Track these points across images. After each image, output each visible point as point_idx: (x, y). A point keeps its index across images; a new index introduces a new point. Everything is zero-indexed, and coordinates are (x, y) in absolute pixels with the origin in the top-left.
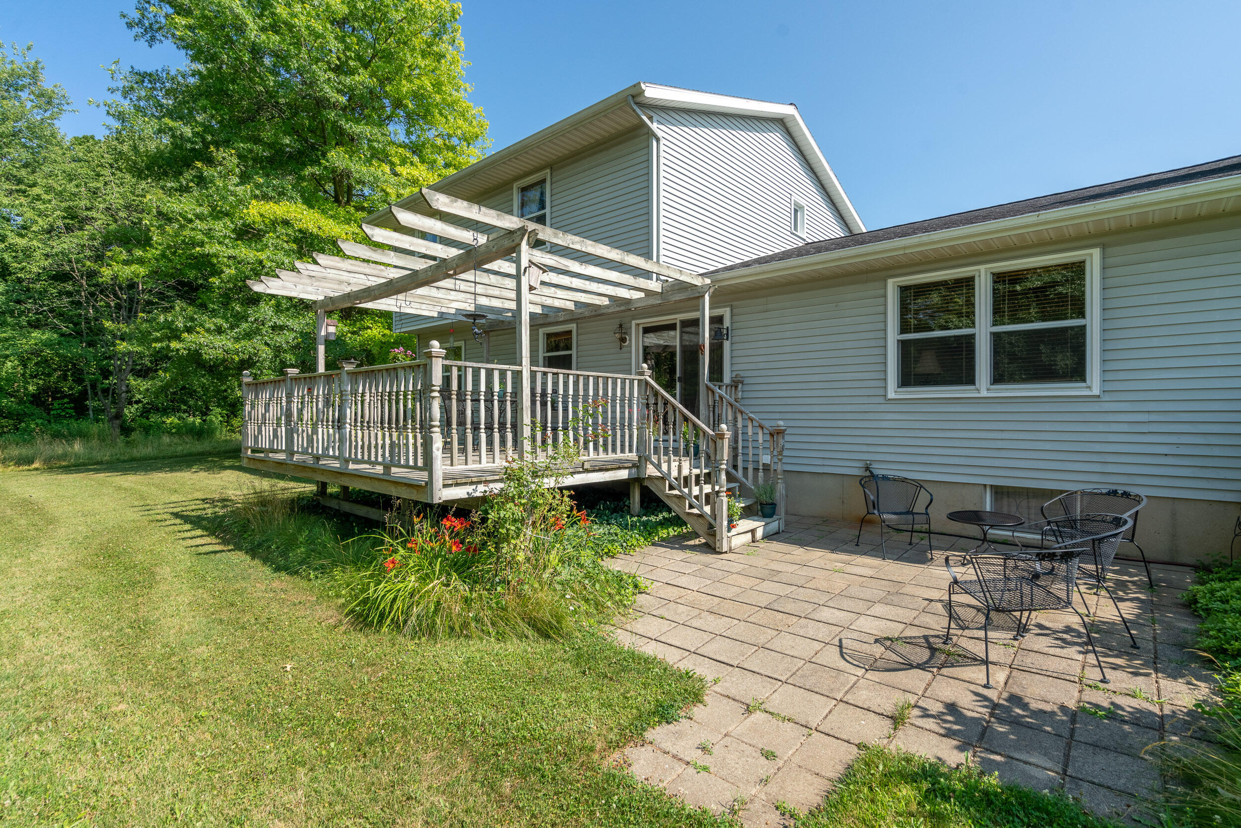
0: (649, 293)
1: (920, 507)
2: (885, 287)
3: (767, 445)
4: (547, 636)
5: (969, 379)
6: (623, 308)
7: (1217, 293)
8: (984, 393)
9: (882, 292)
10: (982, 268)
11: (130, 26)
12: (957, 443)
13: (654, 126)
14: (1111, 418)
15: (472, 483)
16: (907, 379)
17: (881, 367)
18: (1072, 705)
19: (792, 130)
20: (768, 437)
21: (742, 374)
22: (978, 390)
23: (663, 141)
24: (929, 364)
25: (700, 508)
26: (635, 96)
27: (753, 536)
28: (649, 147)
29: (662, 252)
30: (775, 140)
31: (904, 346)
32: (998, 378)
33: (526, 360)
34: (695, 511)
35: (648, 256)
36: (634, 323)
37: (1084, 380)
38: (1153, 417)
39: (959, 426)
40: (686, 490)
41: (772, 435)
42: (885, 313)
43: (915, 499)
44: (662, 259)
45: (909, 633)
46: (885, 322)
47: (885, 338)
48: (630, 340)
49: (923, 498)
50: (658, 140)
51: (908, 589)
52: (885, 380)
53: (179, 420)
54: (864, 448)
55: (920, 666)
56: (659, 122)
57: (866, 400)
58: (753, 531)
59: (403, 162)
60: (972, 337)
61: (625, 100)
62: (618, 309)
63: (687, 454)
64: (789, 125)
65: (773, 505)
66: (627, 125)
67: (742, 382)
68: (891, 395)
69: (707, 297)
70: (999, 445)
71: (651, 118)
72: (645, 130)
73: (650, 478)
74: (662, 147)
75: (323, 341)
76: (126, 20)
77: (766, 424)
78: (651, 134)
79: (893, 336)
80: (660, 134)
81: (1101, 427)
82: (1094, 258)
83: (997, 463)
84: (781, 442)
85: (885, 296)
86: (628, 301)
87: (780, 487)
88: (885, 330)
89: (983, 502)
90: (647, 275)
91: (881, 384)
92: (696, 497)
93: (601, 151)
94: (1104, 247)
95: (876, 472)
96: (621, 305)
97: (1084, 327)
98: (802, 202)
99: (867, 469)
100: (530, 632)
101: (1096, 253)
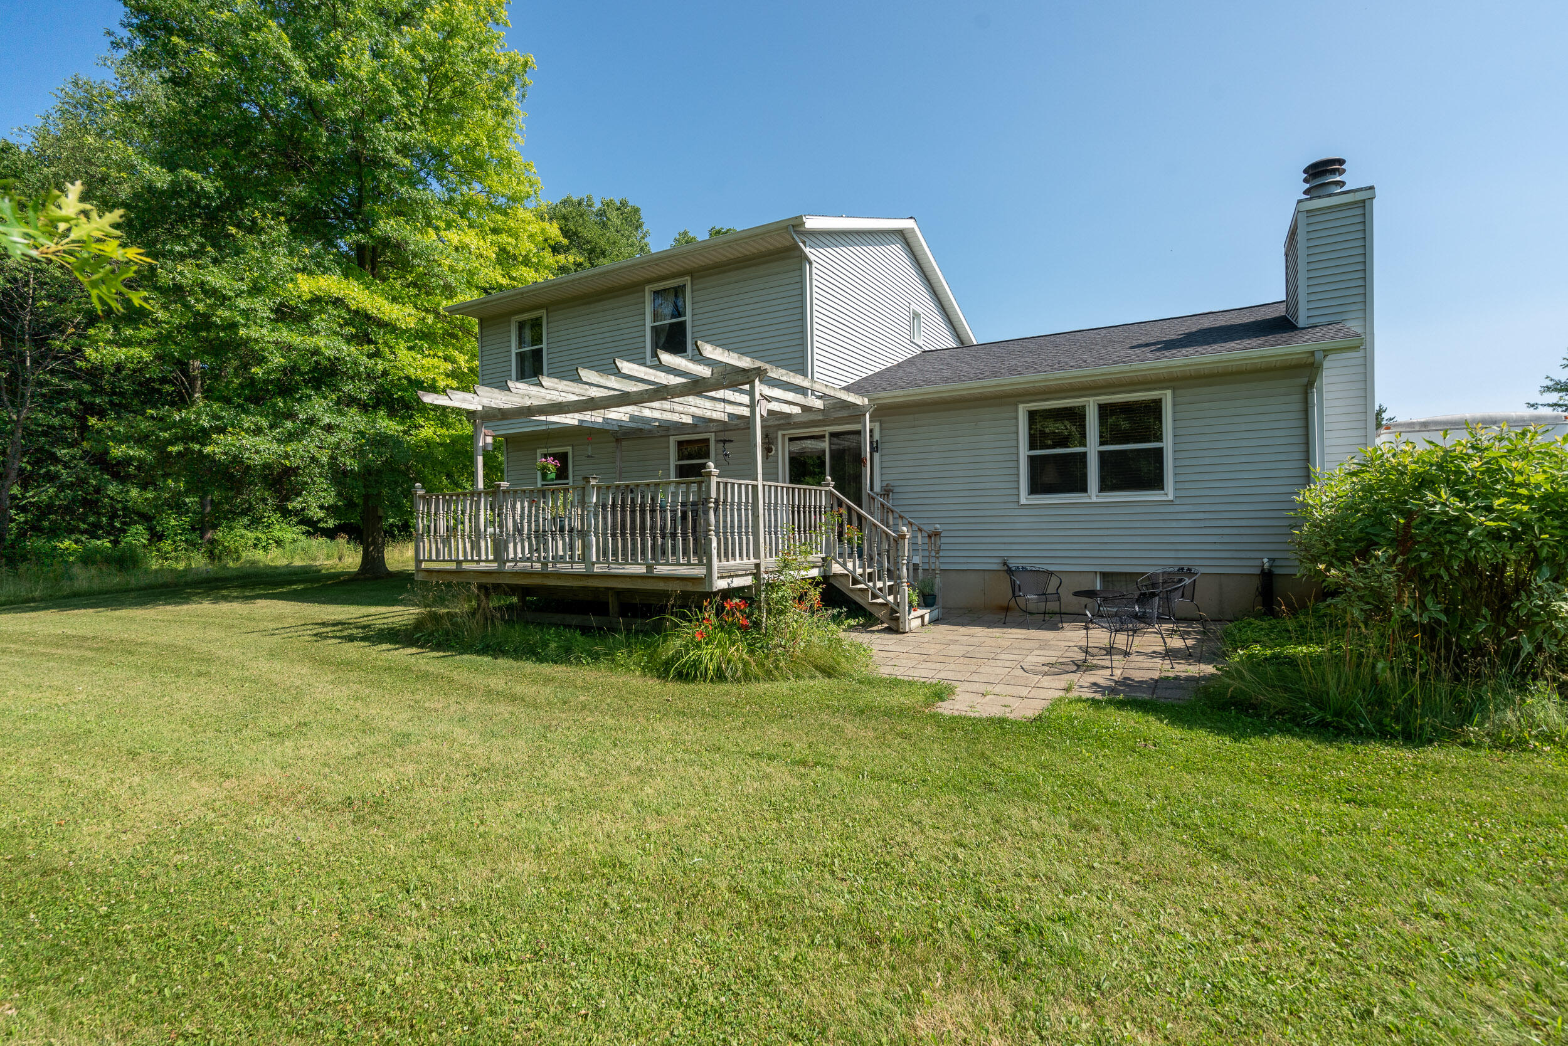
0: (806, 409)
1: (1051, 589)
2: (1017, 411)
3: (926, 547)
4: (829, 676)
5: (1083, 488)
6: (782, 422)
7: (1244, 427)
8: (1094, 499)
9: (1014, 414)
10: (1091, 399)
11: (115, 45)
12: (1076, 540)
13: (807, 250)
14: (1179, 517)
15: (729, 577)
16: (1037, 487)
17: (1014, 478)
18: (1156, 678)
19: (910, 240)
20: (926, 540)
21: (892, 483)
22: (1090, 497)
23: (815, 265)
24: (1050, 476)
25: (885, 598)
26: (795, 226)
27: (923, 621)
28: (802, 269)
29: (816, 369)
30: (896, 251)
31: (1032, 460)
32: (1104, 487)
33: (760, 477)
34: (880, 601)
35: (804, 374)
36: (780, 433)
37: (1163, 489)
38: (1207, 516)
39: (1076, 526)
40: (871, 584)
41: (930, 537)
42: (1017, 433)
43: (1046, 585)
44: (816, 375)
45: (1061, 660)
46: (1017, 440)
47: (1018, 454)
48: (777, 450)
49: (1054, 582)
50: (810, 263)
51: (1052, 642)
52: (1018, 488)
53: (76, 543)
54: (1002, 547)
55: (1074, 672)
56: (811, 247)
57: (1002, 506)
58: (922, 617)
59: (449, 225)
60: (1085, 454)
61: (787, 227)
62: (777, 422)
63: (851, 555)
64: (908, 236)
65: (934, 596)
66: (779, 246)
67: (892, 491)
68: (1023, 501)
69: (868, 416)
70: (1106, 540)
71: (804, 243)
72: (798, 253)
73: (835, 575)
74: (814, 271)
75: (480, 451)
76: (112, 39)
77: (925, 528)
78: (804, 258)
79: (1024, 452)
80: (812, 258)
81: (1174, 524)
82: (1167, 397)
83: (1104, 554)
84: (938, 542)
85: (1017, 418)
86: (789, 416)
87: (938, 580)
88: (1017, 447)
89: (1094, 583)
90: (803, 391)
91: (1015, 492)
92: (880, 589)
93: (749, 266)
94: (1174, 389)
95: (1013, 566)
96: (781, 419)
97: (1162, 449)
98: (919, 310)
99: (1005, 564)
100: (818, 674)
101: (1169, 393)
